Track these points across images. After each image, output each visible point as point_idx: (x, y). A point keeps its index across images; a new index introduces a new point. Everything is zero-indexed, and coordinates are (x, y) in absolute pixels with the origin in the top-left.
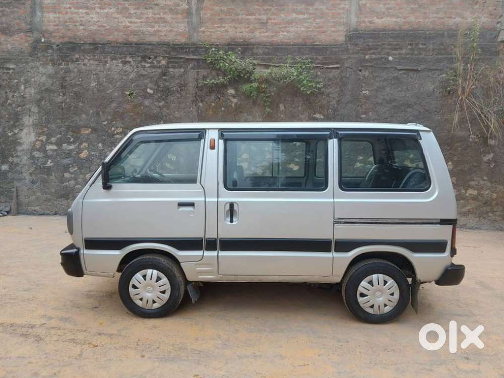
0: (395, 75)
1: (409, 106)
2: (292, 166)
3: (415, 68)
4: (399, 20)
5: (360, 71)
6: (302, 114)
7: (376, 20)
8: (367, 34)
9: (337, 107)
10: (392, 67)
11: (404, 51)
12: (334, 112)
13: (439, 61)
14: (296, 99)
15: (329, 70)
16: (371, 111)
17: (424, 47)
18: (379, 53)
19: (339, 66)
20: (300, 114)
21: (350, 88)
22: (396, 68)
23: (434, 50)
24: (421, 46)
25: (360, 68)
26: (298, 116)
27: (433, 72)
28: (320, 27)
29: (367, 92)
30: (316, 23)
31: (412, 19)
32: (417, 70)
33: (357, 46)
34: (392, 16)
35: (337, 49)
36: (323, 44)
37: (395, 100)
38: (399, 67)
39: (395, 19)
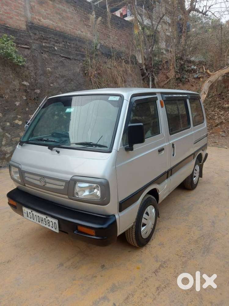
0: (61, 60)
1: (72, 80)
2: (17, 121)
3: (69, 57)
4: (54, 23)
5: (42, 53)
6: (14, 81)
7: (42, 20)
8: (40, 28)
9: (36, 77)
10: (58, 54)
11: (61, 45)
12: (35, 81)
13: (77, 55)
14: (6, 69)
15: (23, 49)
16: (55, 82)
17: (70, 45)
18: (49, 43)
19: (28, 47)
20: (13, 81)
21: (40, 65)
22: (60, 55)
23: (74, 47)
24: (69, 44)
25: (42, 52)
26: (12, 82)
27: (77, 61)
28: (7, 13)
29: (50, 69)
30: (4, 9)
31: (60, 25)
32: (70, 59)
33: (36, 35)
34: (51, 20)
35: (24, 34)
36: (12, 27)
37: (65, 76)
38: (62, 55)
39: (52, 22)
